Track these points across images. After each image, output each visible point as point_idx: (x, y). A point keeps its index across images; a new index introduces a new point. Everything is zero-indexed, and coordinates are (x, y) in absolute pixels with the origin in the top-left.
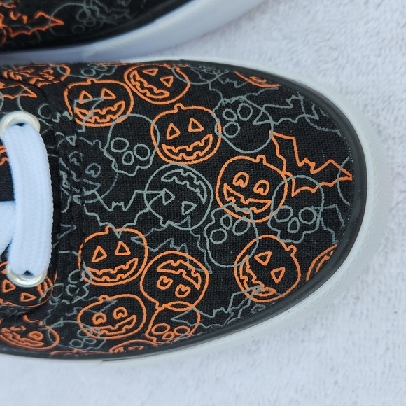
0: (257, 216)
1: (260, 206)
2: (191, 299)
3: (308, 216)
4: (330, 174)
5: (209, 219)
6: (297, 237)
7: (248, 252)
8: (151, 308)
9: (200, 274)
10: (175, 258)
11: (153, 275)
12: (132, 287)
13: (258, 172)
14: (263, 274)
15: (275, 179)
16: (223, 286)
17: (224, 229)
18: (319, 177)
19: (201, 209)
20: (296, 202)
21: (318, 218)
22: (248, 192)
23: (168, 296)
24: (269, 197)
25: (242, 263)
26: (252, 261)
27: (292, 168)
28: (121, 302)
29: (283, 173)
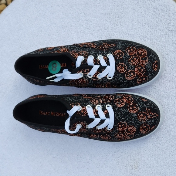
0: (144, 121)
1: (144, 119)
2: (133, 133)
3: (152, 121)
4: (155, 115)
5: (137, 121)
6: (150, 124)
7: (142, 126)
8: (126, 134)
9: (134, 129)
10: (131, 127)
11: (127, 129)
12: (124, 131)
13: (144, 114)
14: (144, 129)
15: (147, 116)
16: (138, 131)
17: (139, 123)
18: (153, 116)
19: (135, 119)
20: (150, 119)
21: (153, 121)
22: (143, 117)
23: (130, 132)
24: (146, 118)
25: (141, 128)
26: (143, 127)
27: (149, 114)
28: (122, 133)
29: (148, 115)
